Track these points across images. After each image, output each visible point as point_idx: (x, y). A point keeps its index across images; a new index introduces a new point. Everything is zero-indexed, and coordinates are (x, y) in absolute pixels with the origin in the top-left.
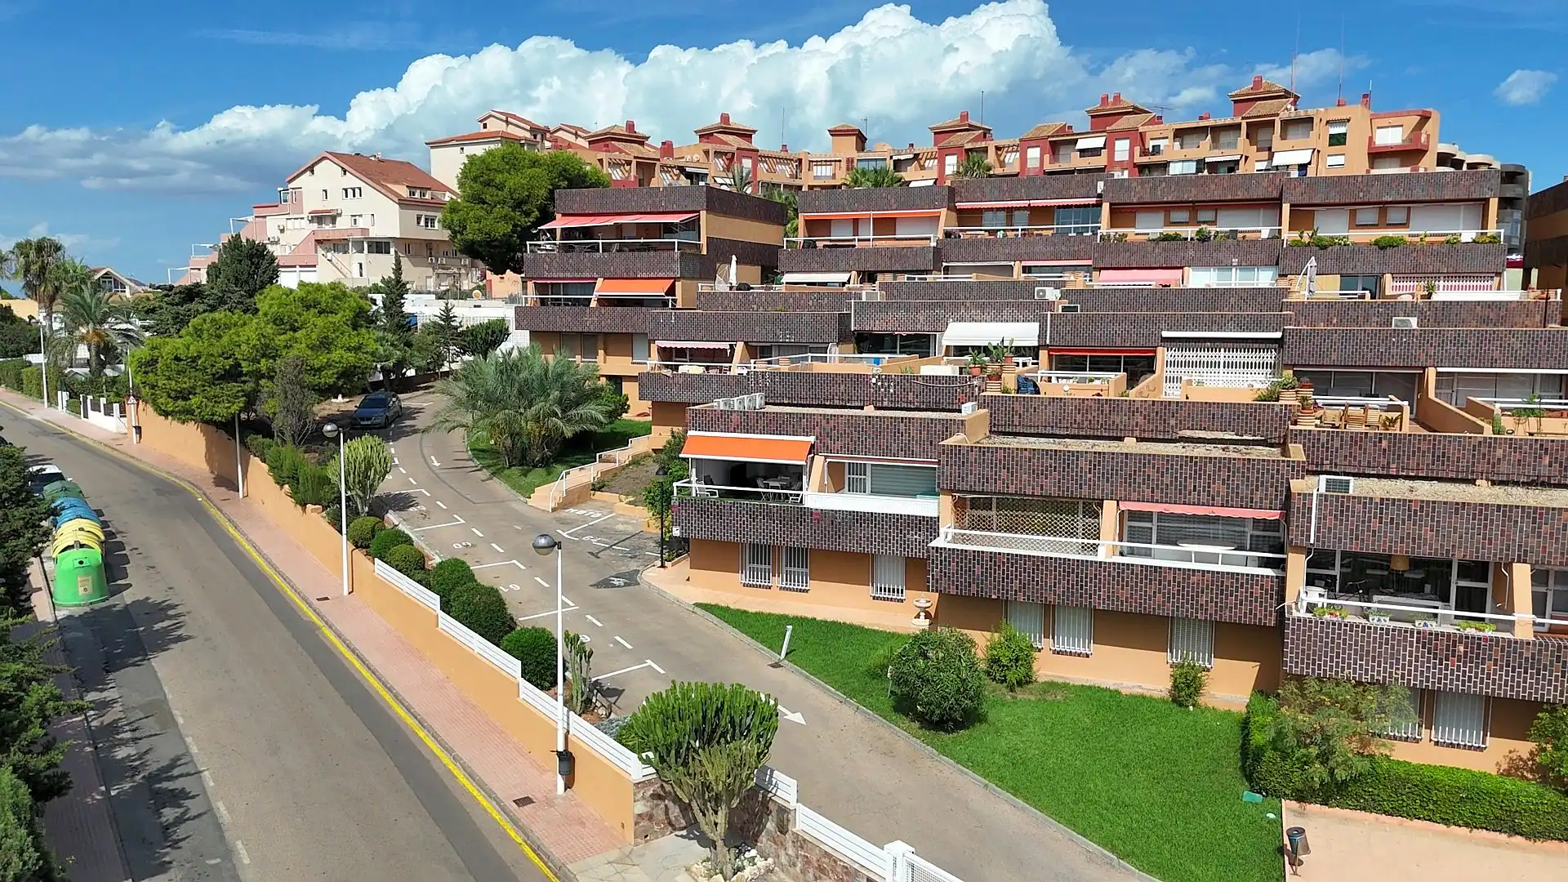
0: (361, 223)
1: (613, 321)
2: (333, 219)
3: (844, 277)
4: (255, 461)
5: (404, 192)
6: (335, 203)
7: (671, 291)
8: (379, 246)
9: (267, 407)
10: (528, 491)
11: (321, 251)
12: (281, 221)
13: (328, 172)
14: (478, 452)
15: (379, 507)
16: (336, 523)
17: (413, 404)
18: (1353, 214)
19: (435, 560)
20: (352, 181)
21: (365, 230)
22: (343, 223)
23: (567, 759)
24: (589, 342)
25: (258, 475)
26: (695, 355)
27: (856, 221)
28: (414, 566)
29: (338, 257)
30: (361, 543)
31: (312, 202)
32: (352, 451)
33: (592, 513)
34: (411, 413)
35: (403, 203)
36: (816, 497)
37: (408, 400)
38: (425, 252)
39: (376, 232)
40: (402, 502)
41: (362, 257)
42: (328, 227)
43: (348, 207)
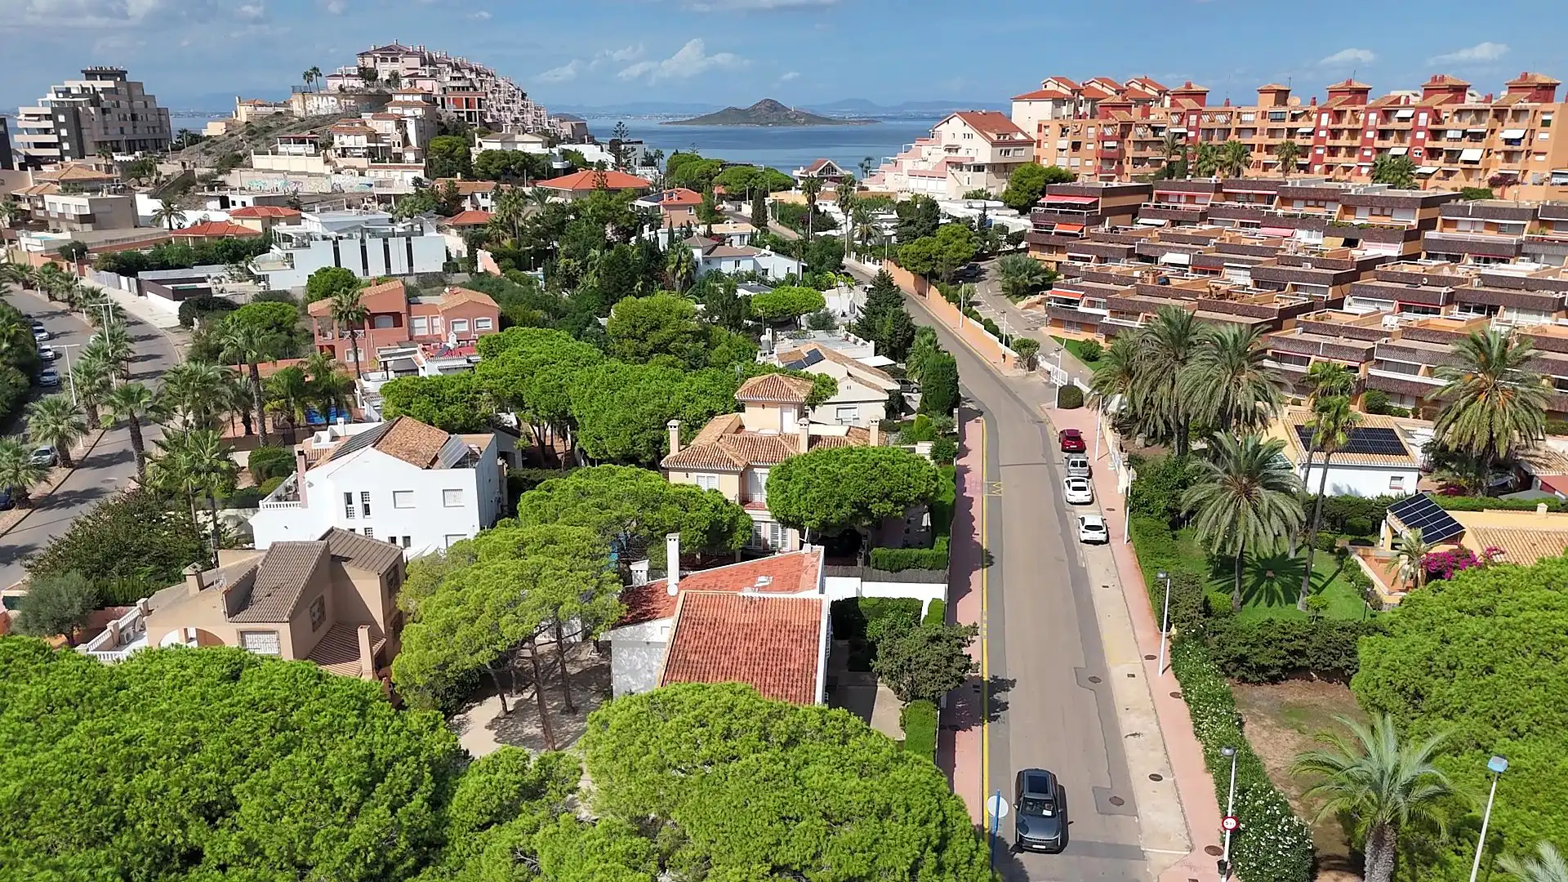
0: (971, 154)
1: (1059, 241)
2: (957, 150)
3: (1161, 222)
4: (933, 287)
5: (995, 137)
6: (958, 141)
7: (1082, 231)
8: (979, 168)
9: (938, 270)
10: (1015, 303)
11: (949, 168)
12: (929, 149)
13: (957, 124)
14: (1004, 289)
15: (971, 304)
16: (959, 308)
17: (986, 267)
18: (1371, 210)
19: (984, 318)
20: (968, 130)
21: (972, 159)
22: (961, 153)
23: (1004, 356)
24: (1051, 248)
25: (934, 292)
26: (1082, 259)
27: (1179, 196)
28: (979, 320)
29: (956, 172)
30: (965, 314)
31: (947, 140)
32: (965, 287)
33: (1034, 312)
34: (984, 272)
35: (994, 144)
36: (1081, 309)
37: (983, 265)
38: (1003, 169)
39: (977, 161)
40: (977, 304)
41: (970, 174)
42: (953, 154)
43: (964, 144)
